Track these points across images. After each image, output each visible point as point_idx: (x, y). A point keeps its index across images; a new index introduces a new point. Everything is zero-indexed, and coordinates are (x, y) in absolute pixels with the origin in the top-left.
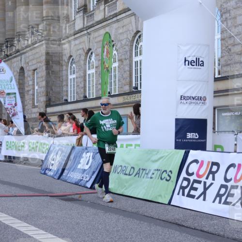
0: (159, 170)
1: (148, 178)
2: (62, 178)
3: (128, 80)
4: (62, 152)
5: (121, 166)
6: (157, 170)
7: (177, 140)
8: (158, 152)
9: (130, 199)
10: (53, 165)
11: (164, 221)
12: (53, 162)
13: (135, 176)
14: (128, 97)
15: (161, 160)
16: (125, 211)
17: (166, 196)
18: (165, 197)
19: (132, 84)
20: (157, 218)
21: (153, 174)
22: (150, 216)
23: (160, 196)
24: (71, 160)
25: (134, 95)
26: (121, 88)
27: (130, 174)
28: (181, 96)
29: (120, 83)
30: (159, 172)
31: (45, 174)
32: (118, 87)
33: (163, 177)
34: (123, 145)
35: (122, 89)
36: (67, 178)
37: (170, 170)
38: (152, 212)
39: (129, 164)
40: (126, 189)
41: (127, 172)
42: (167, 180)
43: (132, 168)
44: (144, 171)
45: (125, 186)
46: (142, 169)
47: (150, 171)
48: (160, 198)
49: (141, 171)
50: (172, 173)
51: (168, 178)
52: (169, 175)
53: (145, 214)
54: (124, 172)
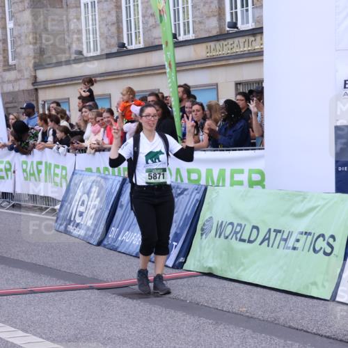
0: (310, 234)
1: (288, 248)
2: (105, 242)
3: (215, 5)
4: (101, 188)
5: (232, 224)
6: (306, 233)
7: (340, 169)
8: (305, 198)
9: (255, 288)
10: (81, 214)
11: (328, 337)
12: (82, 209)
13: (260, 244)
14: (218, 45)
15: (312, 215)
16: (252, 317)
17: (326, 284)
18: (323, 286)
19: (224, 14)
20: (315, 331)
21: (298, 241)
22: (300, 327)
23: (315, 284)
24: (122, 206)
25: (230, 41)
26: (200, 23)
27: (252, 239)
28: (345, 81)
29: (197, 13)
30: (310, 238)
31: (66, 232)
32: (194, 22)
33: (317, 248)
34: (225, 170)
35: (202, 26)
36: (117, 244)
37: (331, 234)
38: (303, 318)
39: (247, 220)
40: (244, 270)
41: (245, 236)
42: (325, 254)
43: (254, 227)
44: (279, 235)
45: (242, 264)
46: (275, 231)
47: (290, 234)
48: (314, 287)
49: (273, 234)
50: (334, 240)
51: (328, 250)
52: (329, 244)
53: (291, 324)
54: (239, 236)
